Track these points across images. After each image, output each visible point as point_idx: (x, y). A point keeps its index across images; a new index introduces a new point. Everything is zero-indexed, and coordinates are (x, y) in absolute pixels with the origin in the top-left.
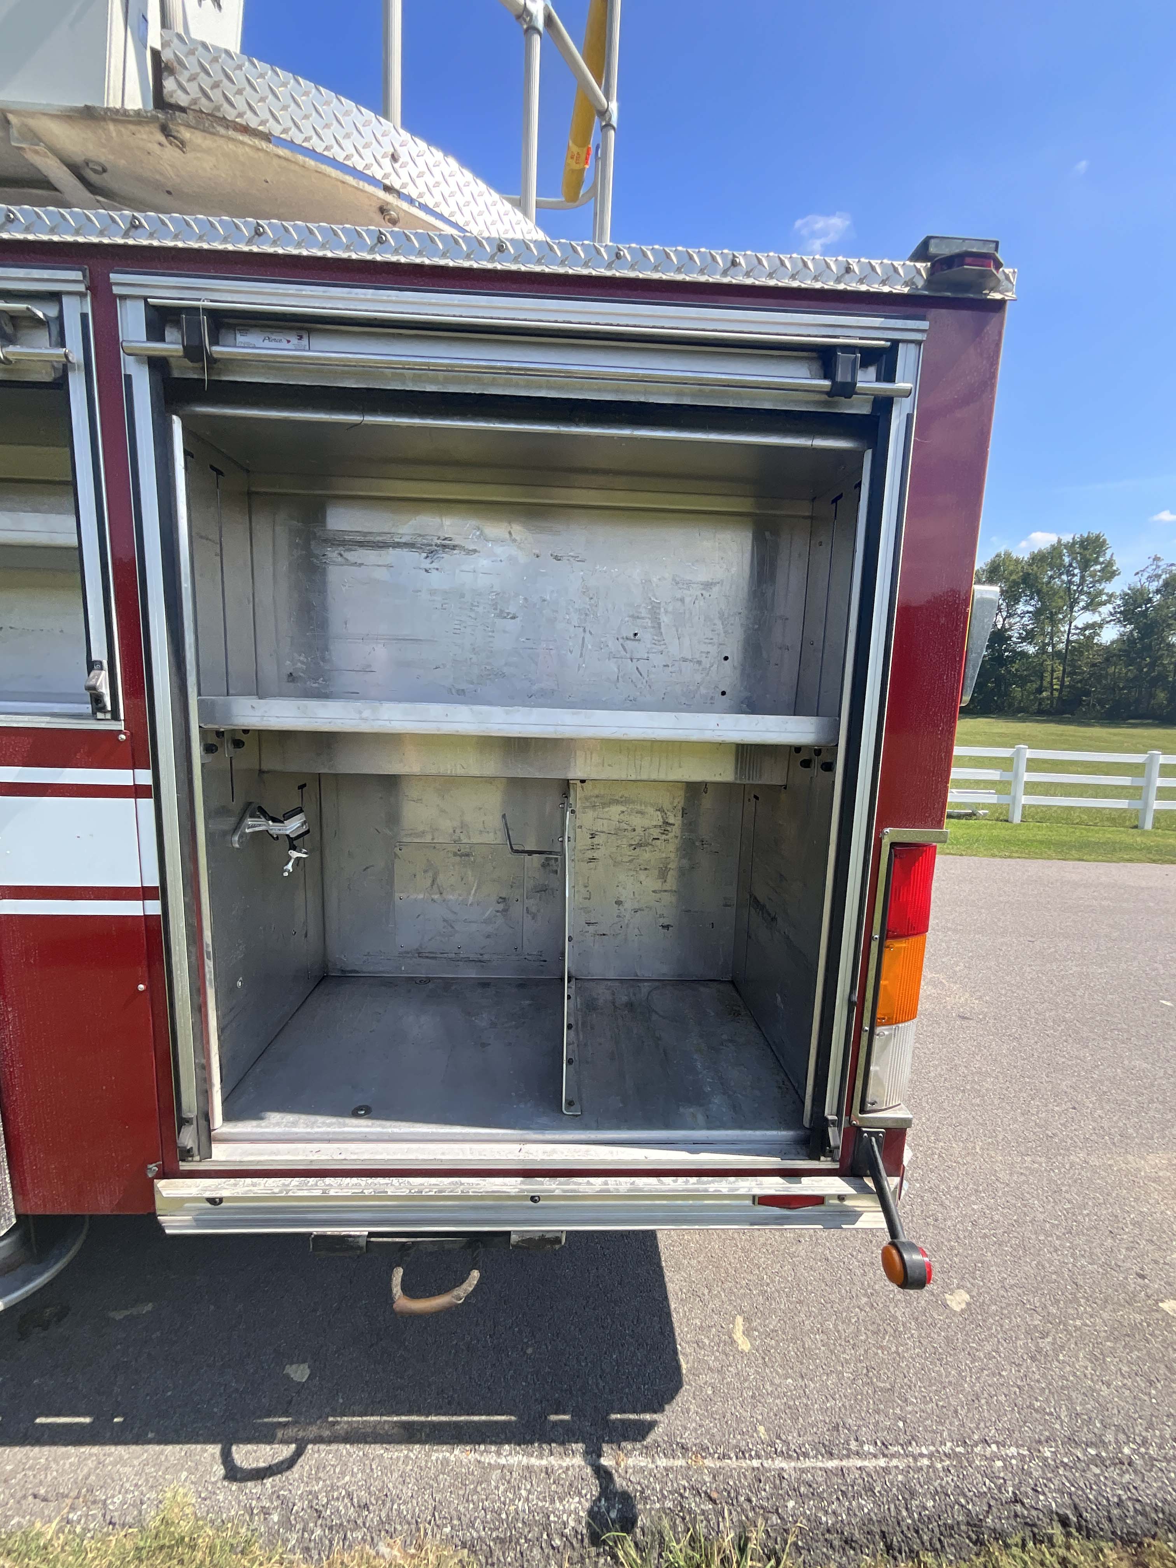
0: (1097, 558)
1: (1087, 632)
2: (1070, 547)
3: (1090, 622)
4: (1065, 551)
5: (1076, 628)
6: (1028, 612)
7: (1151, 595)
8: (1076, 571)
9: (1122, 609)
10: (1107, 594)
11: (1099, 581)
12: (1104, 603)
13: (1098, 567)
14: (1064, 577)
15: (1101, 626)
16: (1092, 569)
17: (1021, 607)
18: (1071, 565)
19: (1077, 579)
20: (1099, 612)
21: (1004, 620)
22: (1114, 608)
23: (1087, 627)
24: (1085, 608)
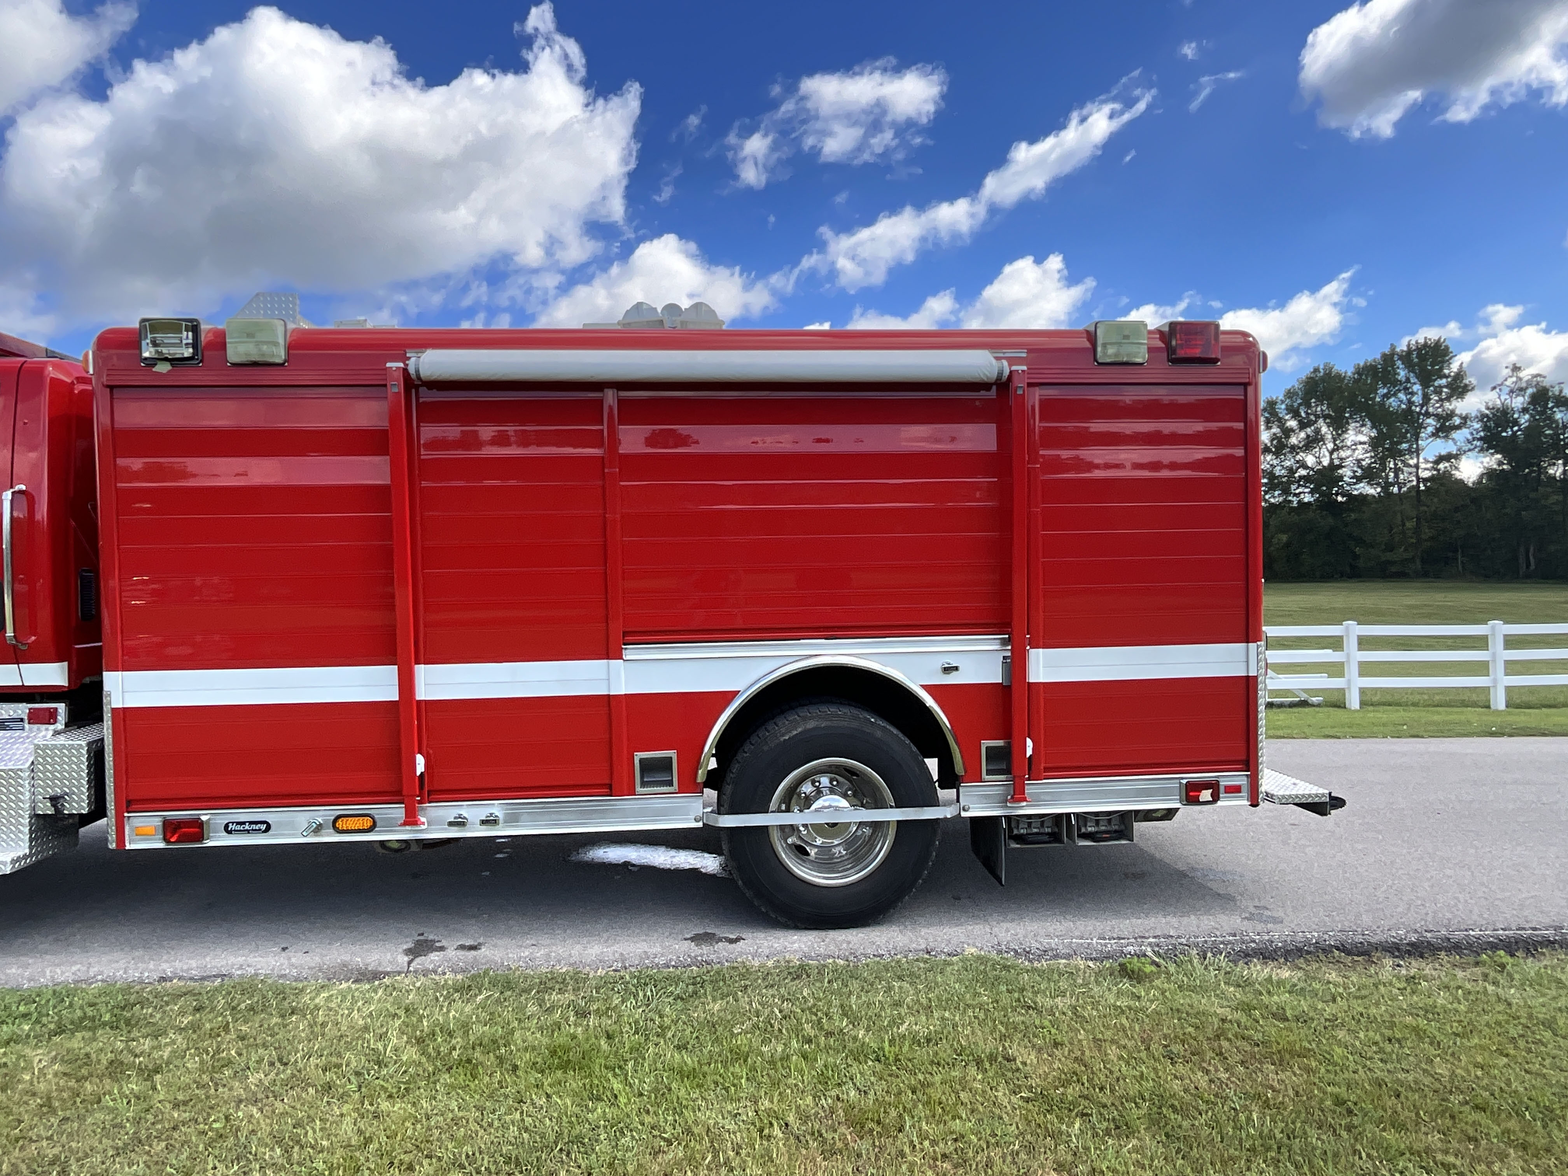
0: (1441, 369)
1: (1441, 466)
2: (1406, 357)
3: (1443, 453)
4: (1399, 363)
5: (1427, 461)
6: (1361, 443)
7: (1516, 416)
8: (1417, 388)
9: (1482, 434)
10: (1461, 417)
11: (1448, 399)
12: (1458, 427)
13: (1444, 381)
14: (1402, 396)
15: (1457, 457)
16: (1436, 384)
17: (1351, 436)
18: (1408, 380)
19: (1417, 399)
20: (1453, 439)
21: (1331, 453)
22: (1472, 434)
23: (1441, 459)
24: (1435, 435)
